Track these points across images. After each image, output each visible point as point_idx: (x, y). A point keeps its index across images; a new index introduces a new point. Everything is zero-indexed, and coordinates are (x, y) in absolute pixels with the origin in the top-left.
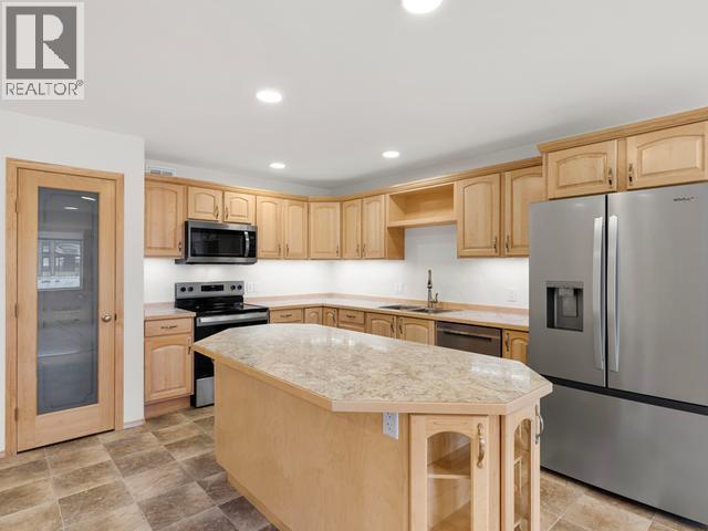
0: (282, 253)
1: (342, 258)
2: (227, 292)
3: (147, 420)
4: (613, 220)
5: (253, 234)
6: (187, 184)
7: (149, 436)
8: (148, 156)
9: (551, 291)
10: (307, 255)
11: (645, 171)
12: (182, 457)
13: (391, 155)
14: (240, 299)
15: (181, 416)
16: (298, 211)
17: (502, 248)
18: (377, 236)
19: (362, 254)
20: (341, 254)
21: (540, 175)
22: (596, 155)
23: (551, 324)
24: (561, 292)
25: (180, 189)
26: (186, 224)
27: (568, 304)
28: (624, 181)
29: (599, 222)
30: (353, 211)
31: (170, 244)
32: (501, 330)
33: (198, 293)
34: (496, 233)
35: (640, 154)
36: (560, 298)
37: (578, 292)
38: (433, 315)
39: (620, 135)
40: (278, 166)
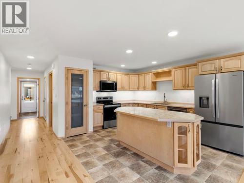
0: (123, 89)
1: (138, 90)
2: (109, 99)
3: (94, 131)
4: (217, 80)
5: (116, 84)
6: (100, 71)
7: (96, 135)
8: (94, 64)
9: (201, 98)
10: (129, 89)
11: (226, 68)
12: (107, 139)
13: (154, 63)
14: (112, 101)
15: (101, 131)
16: (127, 78)
17: (186, 87)
18: (149, 84)
19: (145, 89)
20: (138, 89)
21: (197, 68)
22: (212, 63)
23: (200, 107)
24: (203, 98)
25: (99, 73)
26: (100, 82)
27: (205, 102)
28: (220, 70)
29: (213, 81)
30: (142, 77)
31: (97, 87)
32: (186, 109)
33: (102, 100)
34: (184, 83)
35: (224, 63)
36: (203, 100)
37: (208, 98)
38: (166, 105)
39: (219, 59)
40: (123, 66)
